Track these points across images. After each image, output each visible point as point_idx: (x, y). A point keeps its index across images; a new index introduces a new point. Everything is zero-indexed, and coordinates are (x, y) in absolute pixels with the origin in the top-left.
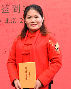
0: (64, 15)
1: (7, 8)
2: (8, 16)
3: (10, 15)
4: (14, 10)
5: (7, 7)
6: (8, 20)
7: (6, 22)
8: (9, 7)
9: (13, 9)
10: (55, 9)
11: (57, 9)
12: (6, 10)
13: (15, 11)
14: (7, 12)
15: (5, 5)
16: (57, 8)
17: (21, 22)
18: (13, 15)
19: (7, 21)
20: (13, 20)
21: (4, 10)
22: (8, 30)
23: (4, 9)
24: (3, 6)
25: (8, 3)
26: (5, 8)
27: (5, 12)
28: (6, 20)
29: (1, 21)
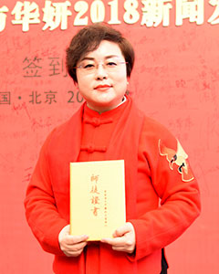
0: (180, 83)
1: (36, 66)
2: (37, 84)
3: (42, 82)
4: (54, 69)
5: (36, 62)
6: (37, 97)
7: (32, 101)
8: (41, 63)
9: (52, 67)
10: (157, 68)
11: (162, 68)
13: (57, 72)
14: (35, 76)
15: (30, 57)
16: (161, 66)
17: (69, 102)
18: (50, 82)
19: (34, 98)
20: (51, 96)
21: (29, 70)
22: (38, 120)
23: (28, 67)
24: (26, 59)
25: (40, 53)
26: (32, 65)
27: (30, 74)
28: (32, 96)
29: (20, 98)
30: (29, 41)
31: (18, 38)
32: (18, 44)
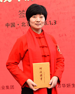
0: (73, 17)
1: (23, 14)
2: (24, 20)
5: (23, 12)
6: (24, 24)
7: (23, 26)
10: (65, 13)
12: (23, 15)
14: (23, 17)
15: (21, 10)
16: (67, 12)
22: (25, 32)
23: (21, 14)
24: (20, 11)
25: (24, 9)
26: (22, 13)
27: (21, 16)
28: (23, 24)
29: (18, 25)
30: (21, 5)
31: (17, 4)
32: (17, 6)
